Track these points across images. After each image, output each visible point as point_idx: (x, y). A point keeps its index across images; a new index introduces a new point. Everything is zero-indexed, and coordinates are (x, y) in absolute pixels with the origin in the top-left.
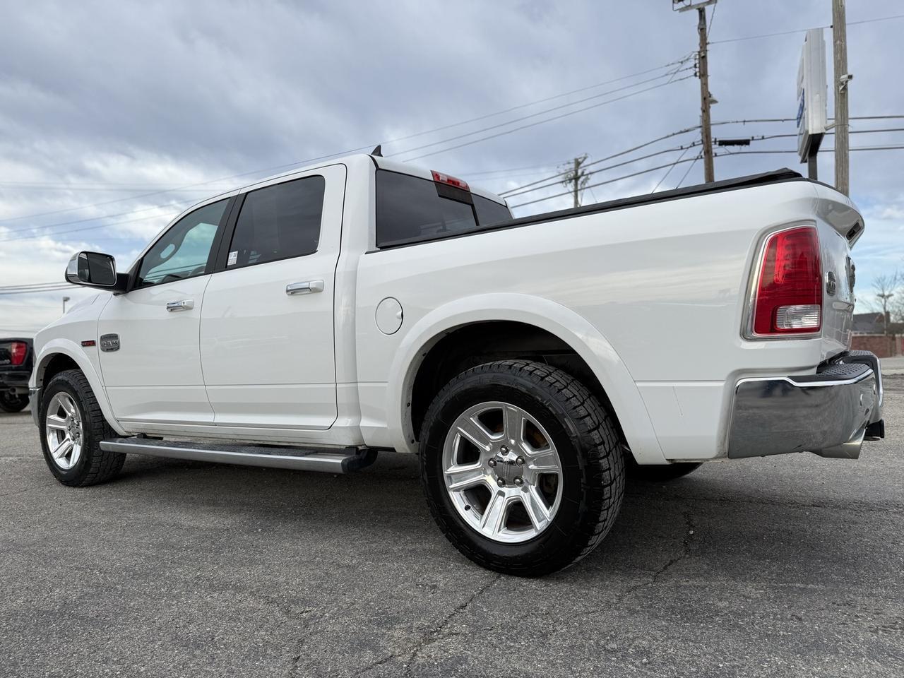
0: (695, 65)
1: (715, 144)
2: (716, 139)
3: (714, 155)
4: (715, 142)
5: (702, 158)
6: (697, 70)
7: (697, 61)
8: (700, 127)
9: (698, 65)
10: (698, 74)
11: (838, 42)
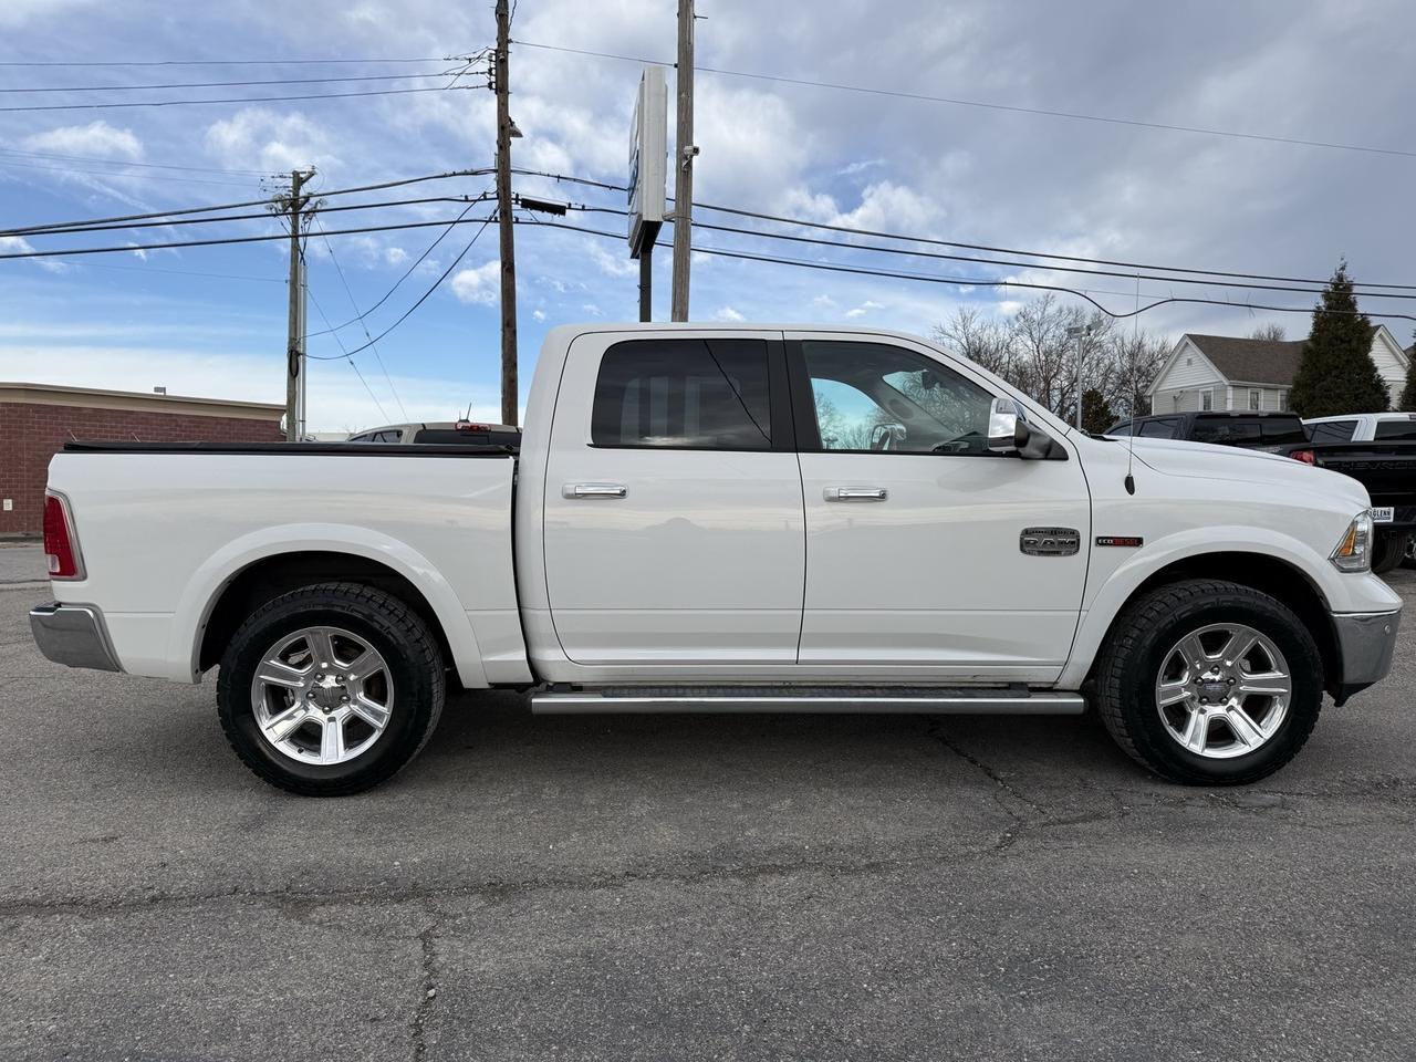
0: (490, 70)
1: (517, 203)
2: (517, 195)
3: (514, 220)
4: (517, 199)
5: (496, 221)
6: (493, 79)
7: (493, 66)
8: (495, 171)
9: (494, 72)
10: (494, 86)
11: (683, 95)
